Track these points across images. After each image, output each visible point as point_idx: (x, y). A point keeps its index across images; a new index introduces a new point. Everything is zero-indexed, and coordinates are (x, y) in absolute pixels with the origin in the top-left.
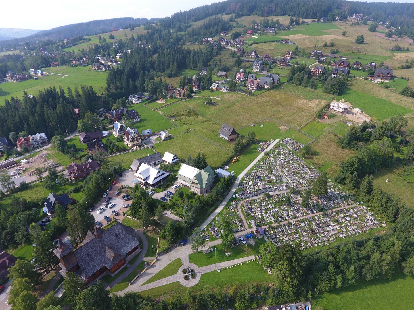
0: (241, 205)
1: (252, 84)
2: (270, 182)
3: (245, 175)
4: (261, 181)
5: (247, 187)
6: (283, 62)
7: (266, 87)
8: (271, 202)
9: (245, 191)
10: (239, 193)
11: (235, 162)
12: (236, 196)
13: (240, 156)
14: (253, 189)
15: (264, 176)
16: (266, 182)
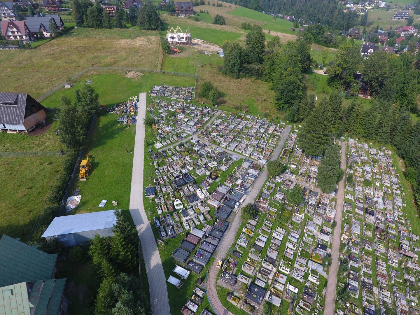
0: (215, 295)
1: (15, 30)
2: (217, 177)
3: (147, 192)
4: (196, 183)
5: (181, 223)
6: (52, 4)
7: (46, 34)
8: (267, 223)
9: (189, 239)
10: (179, 257)
11: (89, 172)
12: (177, 276)
13: (90, 153)
14: (201, 217)
15: (191, 168)
16: (211, 181)
